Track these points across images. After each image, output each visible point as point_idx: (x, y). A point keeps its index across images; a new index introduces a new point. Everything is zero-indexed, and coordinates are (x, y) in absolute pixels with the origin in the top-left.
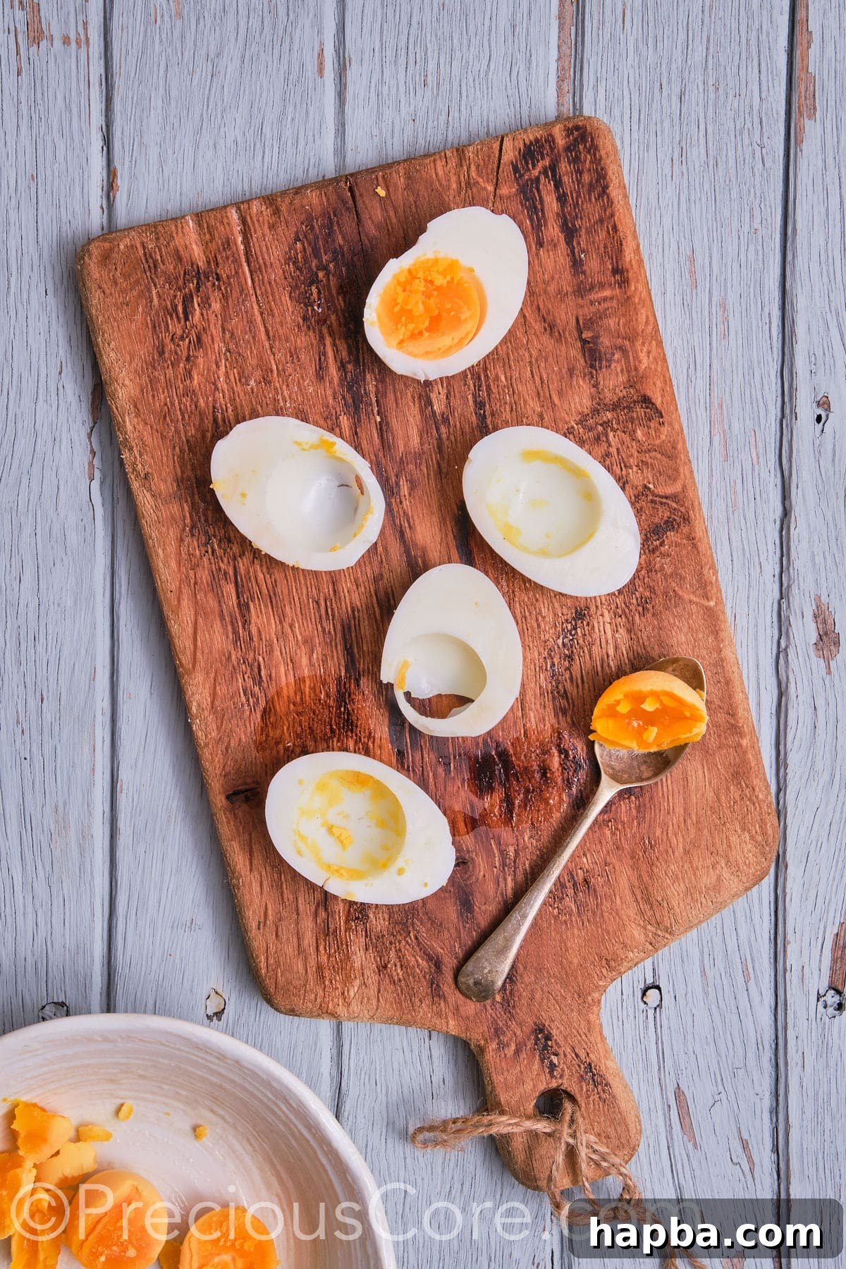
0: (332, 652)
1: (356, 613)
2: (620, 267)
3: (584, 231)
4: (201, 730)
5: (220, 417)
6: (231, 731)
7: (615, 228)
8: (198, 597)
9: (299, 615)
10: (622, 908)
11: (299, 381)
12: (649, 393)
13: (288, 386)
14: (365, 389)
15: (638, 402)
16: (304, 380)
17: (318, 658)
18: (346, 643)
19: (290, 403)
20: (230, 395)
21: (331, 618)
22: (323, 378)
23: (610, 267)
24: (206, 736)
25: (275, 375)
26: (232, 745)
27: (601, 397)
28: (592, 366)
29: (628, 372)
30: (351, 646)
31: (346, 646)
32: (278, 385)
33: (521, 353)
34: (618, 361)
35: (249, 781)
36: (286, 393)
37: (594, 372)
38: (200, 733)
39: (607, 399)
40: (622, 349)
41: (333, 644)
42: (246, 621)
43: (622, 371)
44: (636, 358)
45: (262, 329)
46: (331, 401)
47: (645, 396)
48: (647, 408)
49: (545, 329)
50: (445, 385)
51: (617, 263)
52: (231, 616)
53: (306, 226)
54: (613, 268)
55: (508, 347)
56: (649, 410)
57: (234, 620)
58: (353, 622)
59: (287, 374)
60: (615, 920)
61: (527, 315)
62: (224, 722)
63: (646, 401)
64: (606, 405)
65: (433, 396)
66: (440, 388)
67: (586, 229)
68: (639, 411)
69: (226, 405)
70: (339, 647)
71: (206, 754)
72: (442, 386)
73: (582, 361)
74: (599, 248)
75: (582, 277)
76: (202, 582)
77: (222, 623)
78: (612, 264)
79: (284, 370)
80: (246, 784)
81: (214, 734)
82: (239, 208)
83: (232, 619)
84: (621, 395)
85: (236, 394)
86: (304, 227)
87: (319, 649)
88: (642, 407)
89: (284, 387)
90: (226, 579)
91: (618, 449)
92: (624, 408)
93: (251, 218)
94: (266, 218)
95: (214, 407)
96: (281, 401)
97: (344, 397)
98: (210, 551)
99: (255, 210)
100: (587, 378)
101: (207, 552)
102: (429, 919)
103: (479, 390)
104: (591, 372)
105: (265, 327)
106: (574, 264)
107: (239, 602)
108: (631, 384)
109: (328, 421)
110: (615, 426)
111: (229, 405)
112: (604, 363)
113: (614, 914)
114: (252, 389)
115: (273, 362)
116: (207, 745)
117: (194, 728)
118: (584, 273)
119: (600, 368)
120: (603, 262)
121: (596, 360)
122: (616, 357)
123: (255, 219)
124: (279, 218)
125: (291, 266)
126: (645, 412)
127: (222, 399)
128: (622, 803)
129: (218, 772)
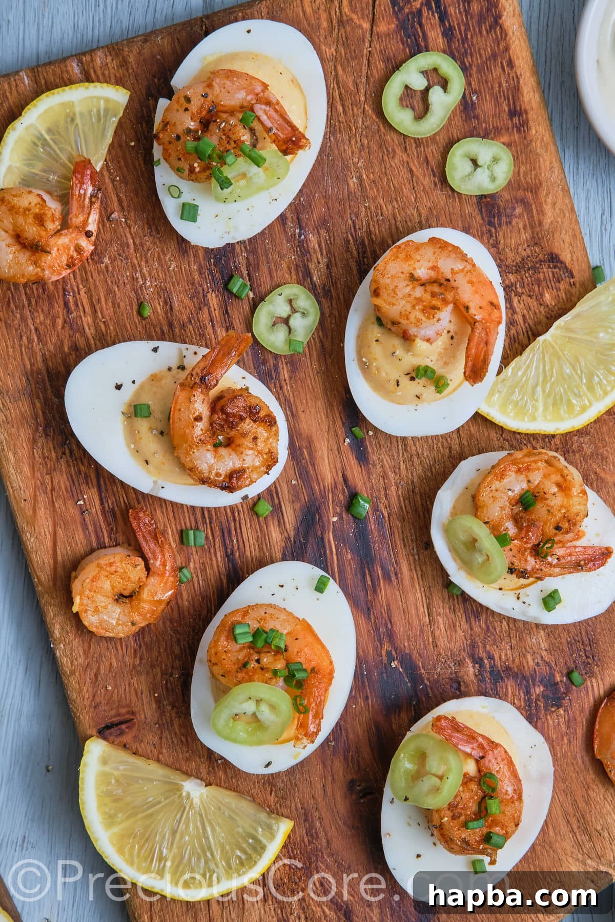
0: (211, 560)
1: (236, 514)
2: (518, 108)
3: (474, 68)
4: (67, 656)
5: (71, 300)
6: (100, 656)
7: (511, 64)
8: (57, 505)
9: (172, 520)
10: (556, 841)
11: (159, 256)
12: (556, 251)
13: (147, 262)
14: (235, 262)
15: (545, 261)
16: (165, 255)
17: (195, 568)
18: (226, 549)
19: (151, 281)
20: (81, 275)
21: (208, 521)
22: (186, 251)
23: (507, 109)
24: (72, 663)
25: (132, 250)
26: (102, 671)
27: (502, 257)
28: (491, 224)
29: (532, 227)
30: (232, 553)
31: (227, 552)
32: (136, 262)
33: (409, 212)
34: (519, 217)
35: (123, 711)
36: (145, 270)
37: (493, 230)
38: (64, 660)
39: (509, 260)
40: (524, 202)
41: (212, 551)
42: (112, 529)
43: (525, 226)
44: (541, 212)
45: (115, 199)
46: (197, 277)
47: (552, 254)
48: (555, 267)
49: (435, 184)
50: (325, 253)
51: (514, 103)
52: (95, 525)
53: (159, 79)
54: (510, 111)
55: (394, 207)
56: (557, 270)
57: (99, 529)
58: (233, 526)
59: (145, 248)
60: (549, 856)
61: (414, 168)
62: (92, 646)
63: (554, 259)
64: (507, 267)
65: (312, 266)
66: (319, 256)
67: (478, 66)
68: (546, 271)
69: (78, 287)
70: (218, 554)
71: (72, 683)
72: (322, 254)
73: (479, 218)
74: (492, 88)
75: (475, 122)
76: (60, 488)
77: (84, 533)
78: (509, 105)
79: (142, 245)
80: (119, 715)
81: (80, 660)
82: (80, 61)
83: (95, 527)
84: (524, 254)
85: (89, 274)
86: (156, 80)
87: (196, 558)
88: (549, 267)
89: (143, 263)
90: (87, 484)
91: (524, 316)
92: (529, 269)
93: (95, 72)
94: (112, 71)
95: (64, 290)
96: (140, 280)
97: (211, 273)
98: (67, 451)
99: (98, 61)
100: (485, 237)
101: (64, 453)
102: (336, 861)
103: (364, 257)
104: (490, 231)
105: (118, 196)
106: (465, 108)
107: (104, 508)
108: (535, 241)
109: (195, 300)
110: (520, 290)
111: (81, 286)
112: (504, 219)
113: (548, 848)
114: (107, 267)
115: (128, 235)
116: (73, 673)
117: (58, 654)
118: (476, 117)
119: (500, 225)
120: (498, 104)
121: (494, 217)
122: (518, 211)
123: (99, 73)
124: (127, 70)
125: (144, 125)
126: (553, 273)
127: (73, 280)
128: (549, 717)
129: (87, 703)
